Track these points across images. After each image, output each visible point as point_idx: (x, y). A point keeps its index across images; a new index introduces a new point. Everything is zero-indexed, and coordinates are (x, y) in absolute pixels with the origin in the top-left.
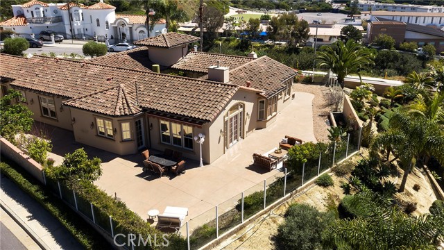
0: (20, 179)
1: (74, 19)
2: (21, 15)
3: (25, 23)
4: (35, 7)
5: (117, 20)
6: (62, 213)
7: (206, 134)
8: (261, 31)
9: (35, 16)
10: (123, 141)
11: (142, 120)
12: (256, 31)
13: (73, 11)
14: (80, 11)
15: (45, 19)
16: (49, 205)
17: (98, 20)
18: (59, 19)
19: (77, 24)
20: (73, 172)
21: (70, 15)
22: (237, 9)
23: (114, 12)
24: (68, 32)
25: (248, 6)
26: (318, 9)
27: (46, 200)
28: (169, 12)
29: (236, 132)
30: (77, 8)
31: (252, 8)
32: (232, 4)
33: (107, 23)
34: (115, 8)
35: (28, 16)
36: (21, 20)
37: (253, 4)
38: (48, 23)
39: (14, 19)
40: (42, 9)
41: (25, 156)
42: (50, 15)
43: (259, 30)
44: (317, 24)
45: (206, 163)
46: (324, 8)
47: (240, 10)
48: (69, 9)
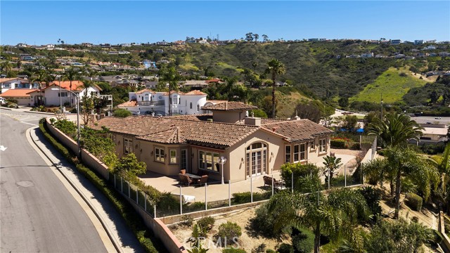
0: (93, 175)
1: (173, 102)
2: (134, 99)
3: (136, 105)
4: (145, 93)
5: (207, 103)
6: (112, 193)
7: (227, 157)
8: (359, 128)
9: (144, 100)
10: (170, 164)
11: (187, 150)
12: (353, 127)
13: (172, 96)
14: (179, 97)
15: (152, 102)
16: (106, 189)
17: (191, 104)
18: (162, 103)
19: (175, 107)
20: (125, 167)
21: (170, 99)
22: (343, 112)
23: (205, 98)
24: (167, 111)
25: (356, 109)
26: (438, 112)
27: (104, 186)
28: (246, 96)
29: (259, 167)
30: (175, 94)
31: (360, 111)
32: (340, 107)
33: (198, 106)
34: (206, 95)
35: (139, 100)
36: (134, 103)
37: (361, 107)
38: (153, 106)
39: (129, 103)
40: (150, 95)
41: (100, 162)
42: (155, 99)
43: (356, 126)
44: (429, 125)
45: (226, 182)
46: (444, 112)
47: (347, 112)
48: (170, 95)
